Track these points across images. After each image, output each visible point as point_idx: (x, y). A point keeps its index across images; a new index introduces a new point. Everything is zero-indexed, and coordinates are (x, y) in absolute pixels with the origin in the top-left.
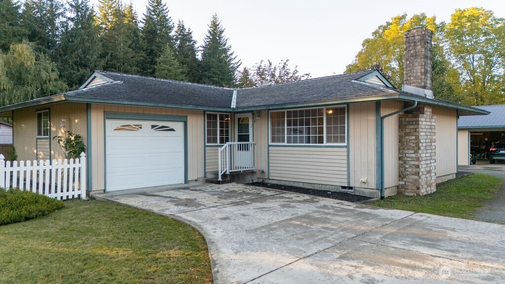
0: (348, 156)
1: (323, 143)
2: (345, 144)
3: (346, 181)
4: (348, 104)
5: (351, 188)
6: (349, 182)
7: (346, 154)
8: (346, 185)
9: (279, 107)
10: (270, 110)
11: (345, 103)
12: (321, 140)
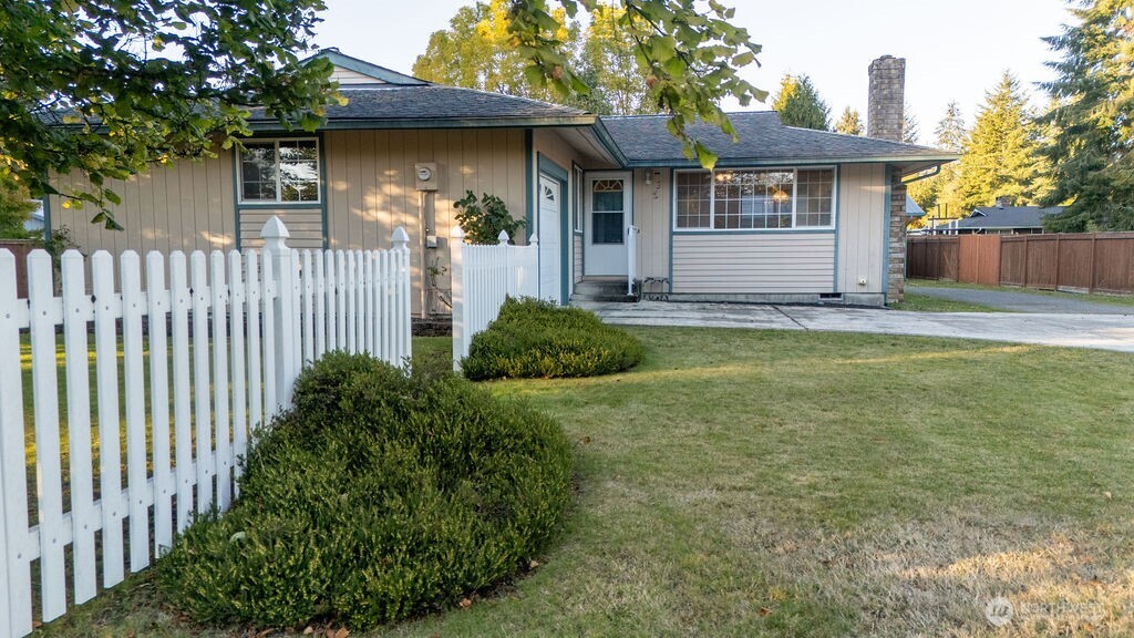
0: (836, 246)
1: (790, 227)
2: (833, 227)
3: (831, 285)
4: (839, 165)
5: (838, 295)
6: (835, 287)
7: (833, 243)
8: (831, 291)
9: (742, 163)
10: (677, 167)
11: (834, 164)
12: (787, 222)
